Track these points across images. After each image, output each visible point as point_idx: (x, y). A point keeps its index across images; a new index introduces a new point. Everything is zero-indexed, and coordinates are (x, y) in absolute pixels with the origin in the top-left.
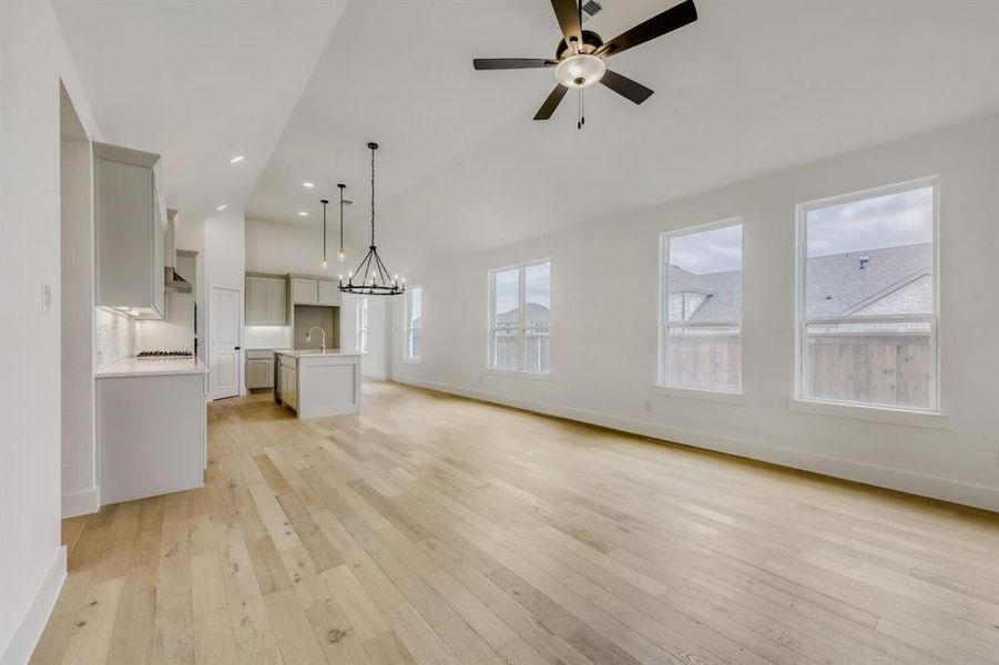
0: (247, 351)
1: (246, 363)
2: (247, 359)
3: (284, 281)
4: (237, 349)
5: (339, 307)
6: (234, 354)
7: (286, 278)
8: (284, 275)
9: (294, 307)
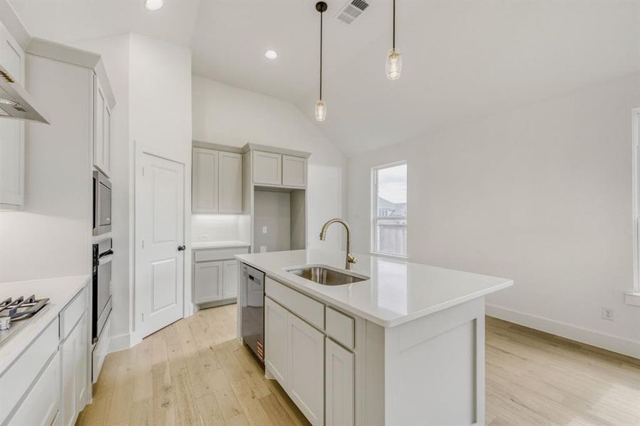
0: (195, 251)
1: (194, 268)
2: (195, 262)
3: (239, 156)
4: (180, 249)
5: (304, 190)
6: (176, 258)
7: (244, 152)
8: (240, 148)
9: (255, 190)
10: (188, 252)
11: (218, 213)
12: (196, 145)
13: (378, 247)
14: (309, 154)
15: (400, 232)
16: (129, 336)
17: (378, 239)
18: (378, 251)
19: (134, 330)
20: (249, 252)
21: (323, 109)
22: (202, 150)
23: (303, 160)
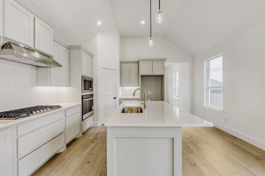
0: (120, 99)
4: (114, 98)
5: (164, 75)
6: (113, 101)
7: (138, 63)
8: (137, 61)
9: (141, 77)
10: (117, 100)
11: (130, 86)
12: (121, 63)
13: (210, 103)
14: (166, 59)
15: (219, 94)
16: (98, 123)
17: (210, 99)
18: (210, 105)
19: (99, 121)
20: (139, 100)
21: (152, 41)
22: (124, 64)
23: (162, 62)
